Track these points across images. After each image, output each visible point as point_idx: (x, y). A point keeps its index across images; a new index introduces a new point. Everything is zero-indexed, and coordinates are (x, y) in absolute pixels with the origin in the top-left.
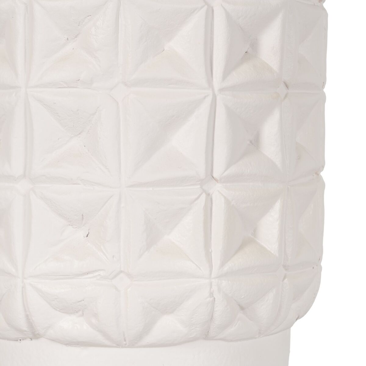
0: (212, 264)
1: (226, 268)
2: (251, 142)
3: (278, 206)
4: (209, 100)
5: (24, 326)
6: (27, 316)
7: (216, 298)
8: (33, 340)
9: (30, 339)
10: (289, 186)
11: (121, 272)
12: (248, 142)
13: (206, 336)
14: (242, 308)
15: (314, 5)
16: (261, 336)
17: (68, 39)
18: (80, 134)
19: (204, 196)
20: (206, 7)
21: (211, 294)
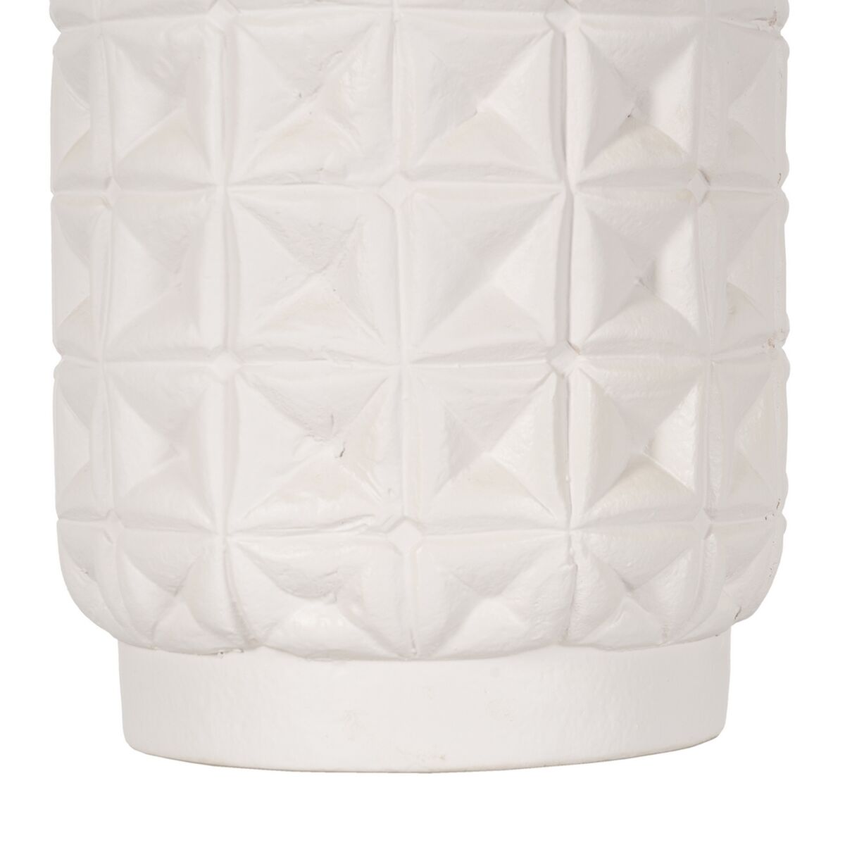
0: (571, 502)
1: (596, 512)
2: (641, 281)
3: (692, 398)
4: (561, 201)
5: (228, 624)
6: (233, 605)
7: (579, 565)
8: (245, 652)
9: (240, 651)
10: (713, 363)
11: (404, 519)
12: (636, 282)
13: (564, 639)
14: (630, 587)
15: (759, 29)
16: (669, 643)
17: (300, 96)
18: (325, 268)
19: (553, 378)
20: (551, 34)
21: (570, 558)
